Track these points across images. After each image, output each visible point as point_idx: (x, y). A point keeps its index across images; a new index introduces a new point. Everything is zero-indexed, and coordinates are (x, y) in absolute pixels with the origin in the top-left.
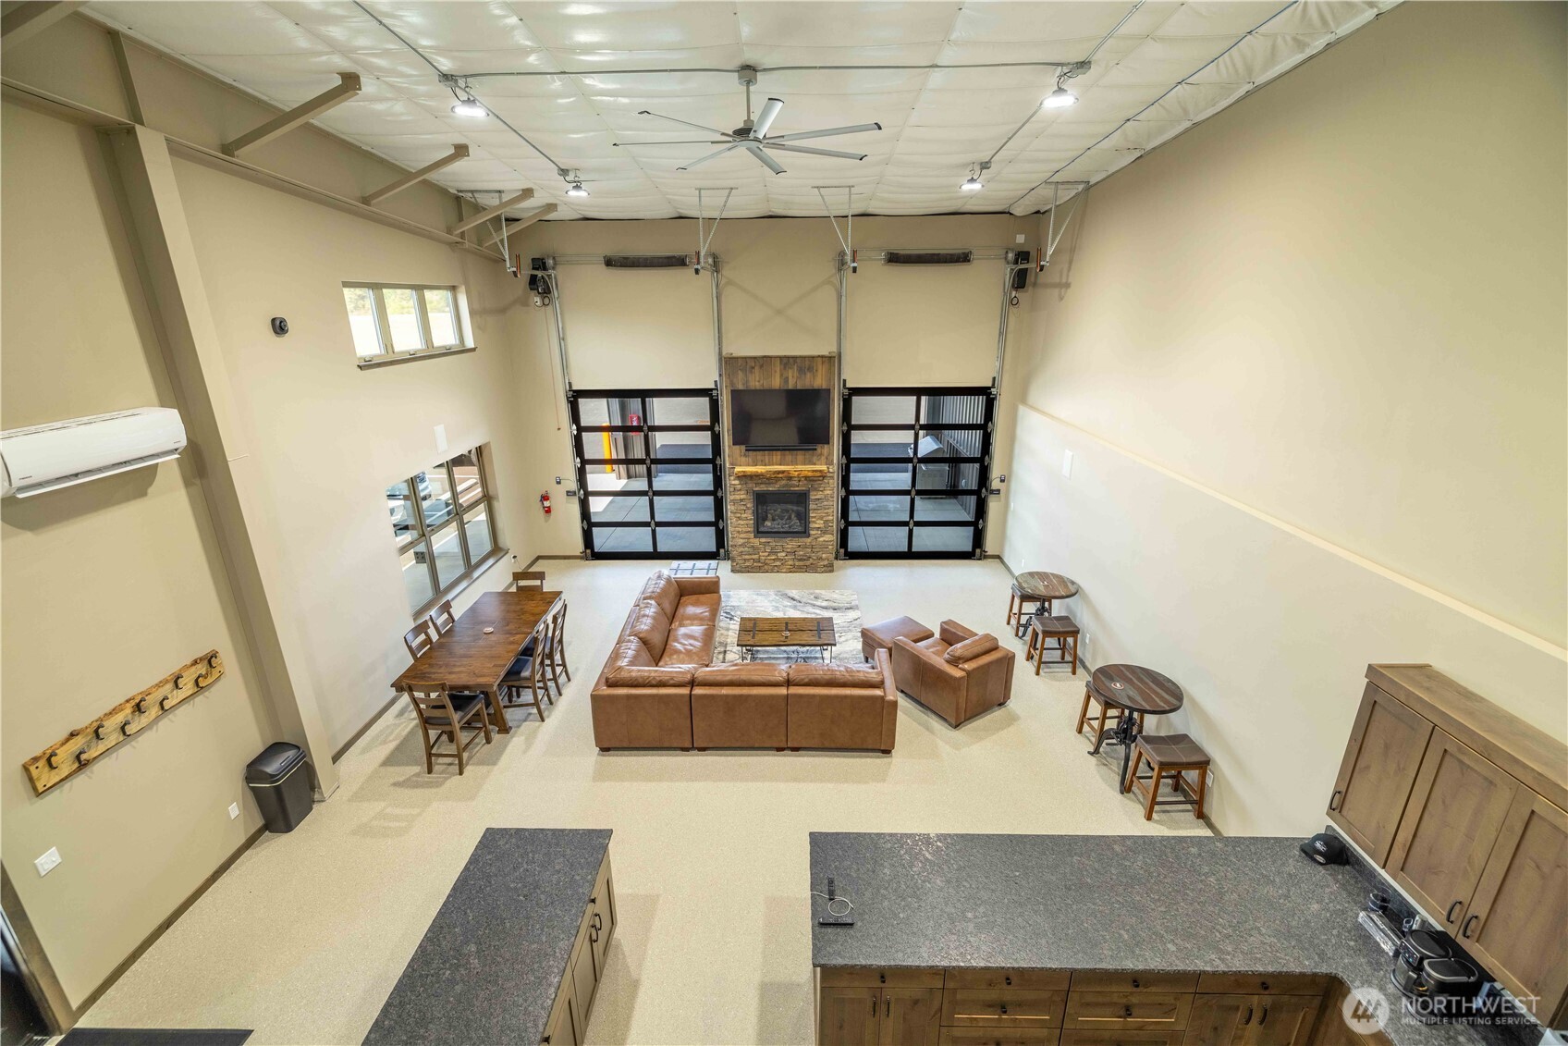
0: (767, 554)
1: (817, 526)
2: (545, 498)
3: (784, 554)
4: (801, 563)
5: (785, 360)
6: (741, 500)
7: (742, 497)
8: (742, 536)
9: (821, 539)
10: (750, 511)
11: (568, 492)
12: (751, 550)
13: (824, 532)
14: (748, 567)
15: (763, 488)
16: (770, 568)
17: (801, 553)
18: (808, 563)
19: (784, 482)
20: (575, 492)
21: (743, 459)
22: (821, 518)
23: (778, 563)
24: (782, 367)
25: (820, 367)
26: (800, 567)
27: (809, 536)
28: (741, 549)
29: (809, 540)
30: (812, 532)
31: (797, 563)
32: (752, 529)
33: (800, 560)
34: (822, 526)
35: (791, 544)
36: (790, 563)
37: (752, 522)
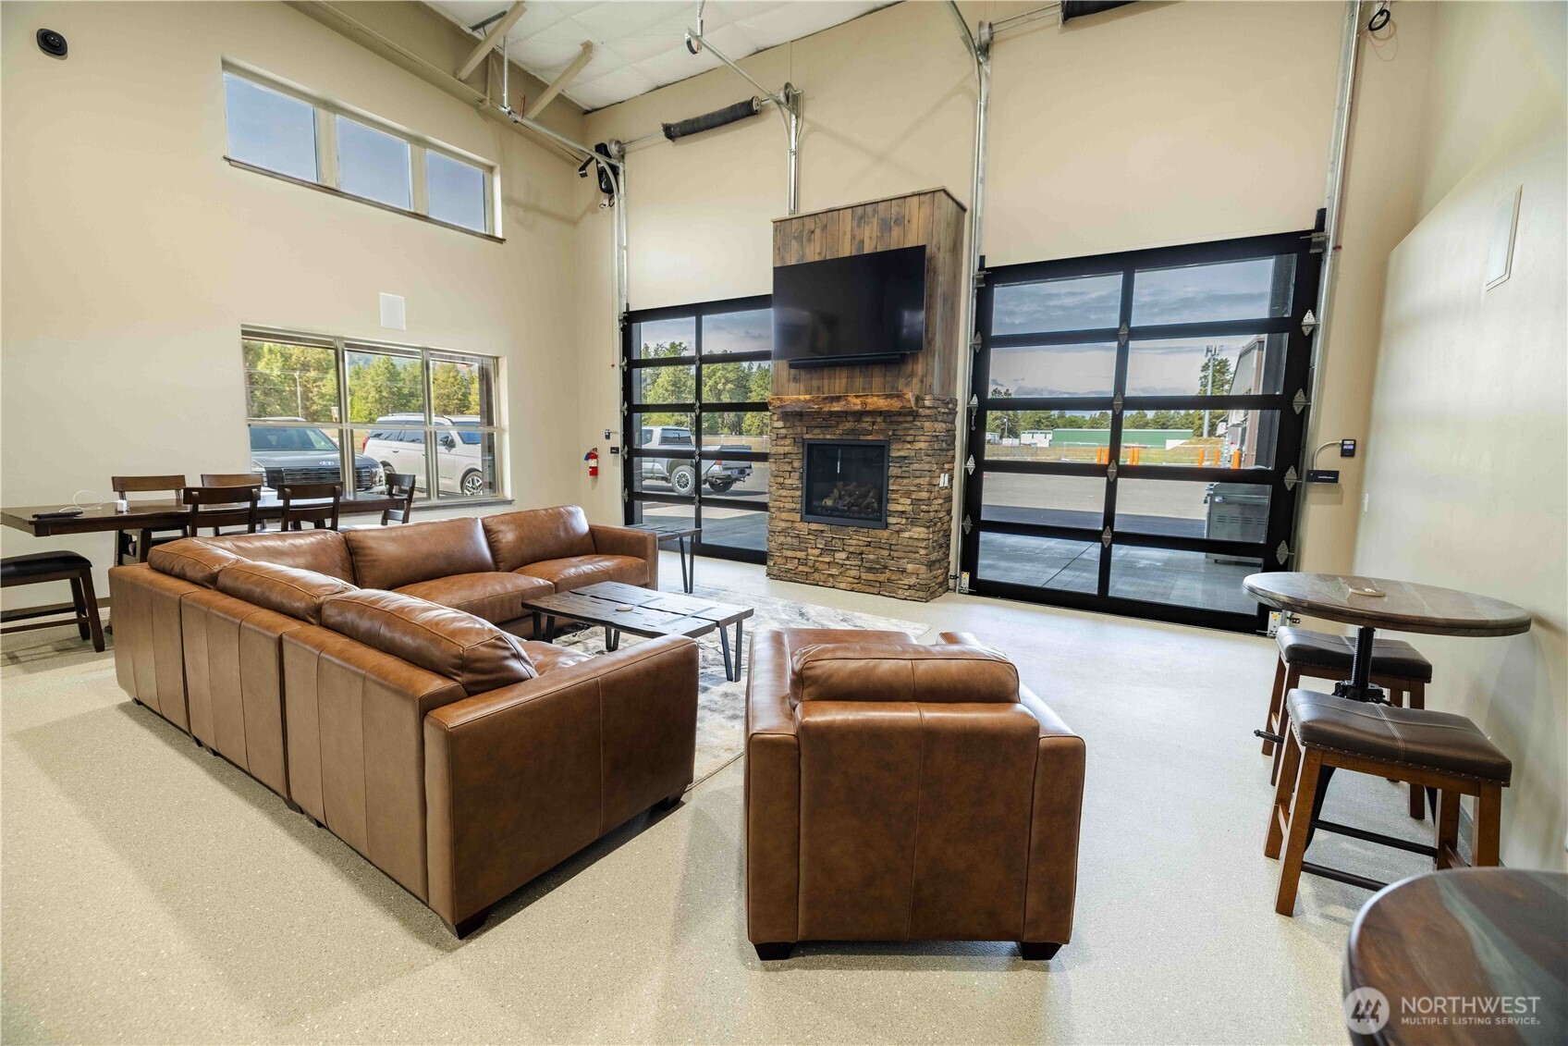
0: (817, 552)
1: (900, 508)
2: (591, 456)
3: (843, 555)
4: (871, 576)
5: (860, 211)
6: (785, 455)
7: (787, 449)
8: (784, 516)
9: (907, 535)
10: (796, 475)
11: (612, 448)
12: (795, 542)
13: (913, 521)
14: (788, 571)
15: (817, 435)
16: (823, 577)
17: (872, 557)
18: (882, 578)
19: (848, 425)
20: (617, 449)
21: (792, 385)
22: (908, 494)
23: (834, 571)
24: (855, 223)
25: (915, 213)
26: (869, 583)
27: (886, 526)
28: (782, 539)
29: (885, 534)
30: (891, 520)
31: (864, 576)
32: (798, 506)
33: (870, 570)
34: (909, 508)
35: (857, 538)
36: (854, 573)
37: (799, 493)
